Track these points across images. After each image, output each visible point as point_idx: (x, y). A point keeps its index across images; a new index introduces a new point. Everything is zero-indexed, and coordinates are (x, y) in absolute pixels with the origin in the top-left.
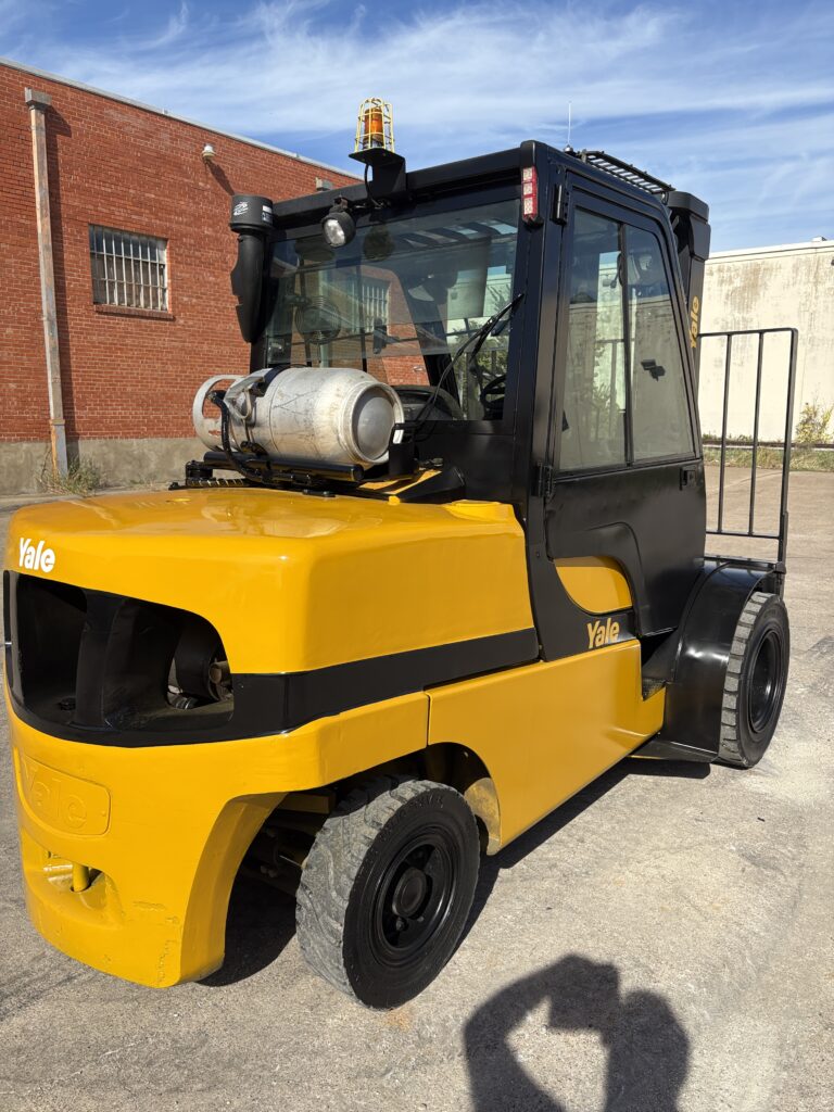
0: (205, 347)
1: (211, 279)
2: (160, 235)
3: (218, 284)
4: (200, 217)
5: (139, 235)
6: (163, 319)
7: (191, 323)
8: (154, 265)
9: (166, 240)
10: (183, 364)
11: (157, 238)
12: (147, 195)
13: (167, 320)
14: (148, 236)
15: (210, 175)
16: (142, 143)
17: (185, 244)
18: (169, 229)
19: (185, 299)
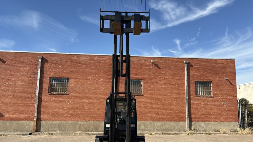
0: (151, 101)
1: (153, 86)
2: (140, 79)
3: (155, 87)
4: (151, 74)
5: (136, 80)
6: (140, 96)
7: (147, 96)
8: (139, 85)
9: (142, 80)
10: (145, 105)
11: (140, 80)
12: (138, 72)
13: (141, 96)
14: (138, 80)
15: (154, 65)
16: (137, 63)
17: (146, 80)
18: (142, 78)
19: (146, 91)
